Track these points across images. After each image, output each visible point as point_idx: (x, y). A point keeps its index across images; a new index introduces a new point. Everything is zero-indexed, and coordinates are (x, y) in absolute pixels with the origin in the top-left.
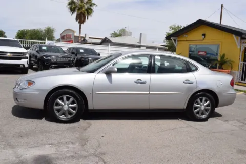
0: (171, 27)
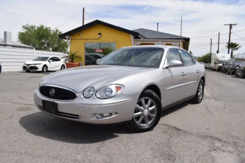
0: (24, 27)
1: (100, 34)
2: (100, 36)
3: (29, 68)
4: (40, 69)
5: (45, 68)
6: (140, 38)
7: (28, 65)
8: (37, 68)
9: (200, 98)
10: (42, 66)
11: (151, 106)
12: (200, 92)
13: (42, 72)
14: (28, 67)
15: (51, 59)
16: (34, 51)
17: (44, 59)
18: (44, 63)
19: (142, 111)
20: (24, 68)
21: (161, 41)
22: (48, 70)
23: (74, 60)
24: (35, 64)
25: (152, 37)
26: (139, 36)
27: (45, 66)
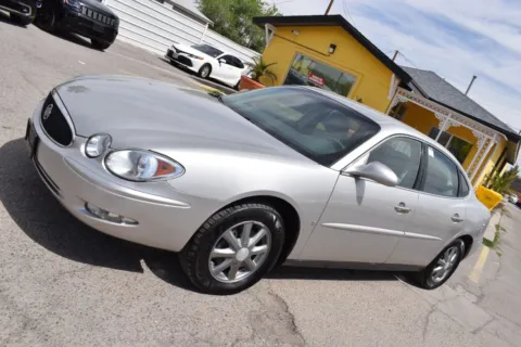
1: (333, 47)
2: (331, 50)
3: (176, 57)
4: (195, 69)
5: (207, 70)
6: (410, 90)
7: (178, 51)
8: (190, 64)
9: (439, 279)
10: (201, 63)
11: (259, 243)
12: (443, 265)
13: (198, 74)
14: (176, 55)
15: (225, 57)
16: (205, 29)
17: (213, 52)
18: (208, 59)
19: (236, 249)
20: (170, 53)
21: (452, 117)
22: (211, 76)
23: (261, 78)
24: (191, 55)
25: (441, 100)
26: (410, 85)
27: (208, 66)
